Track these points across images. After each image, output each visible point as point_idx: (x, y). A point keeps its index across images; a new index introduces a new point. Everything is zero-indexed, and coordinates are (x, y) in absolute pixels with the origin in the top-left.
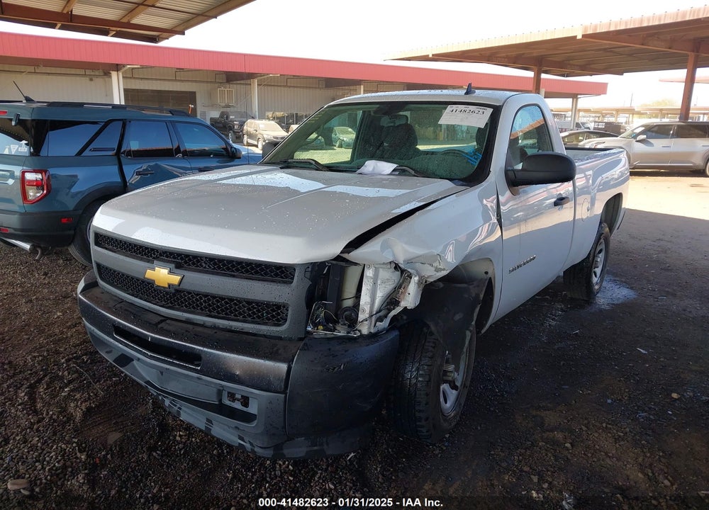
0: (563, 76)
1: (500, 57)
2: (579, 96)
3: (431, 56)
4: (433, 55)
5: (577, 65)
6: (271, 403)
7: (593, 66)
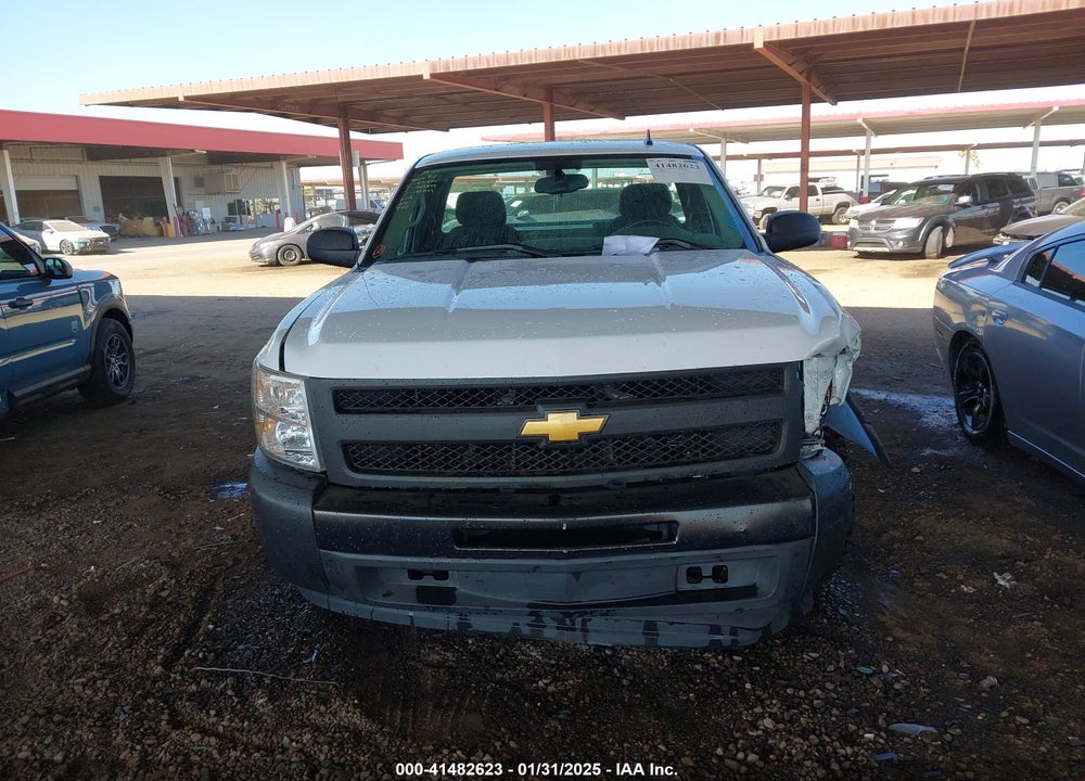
0: (366, 131)
1: (288, 104)
2: (367, 162)
3: (181, 99)
4: (186, 98)
5: (392, 117)
6: (796, 555)
7: (412, 118)
